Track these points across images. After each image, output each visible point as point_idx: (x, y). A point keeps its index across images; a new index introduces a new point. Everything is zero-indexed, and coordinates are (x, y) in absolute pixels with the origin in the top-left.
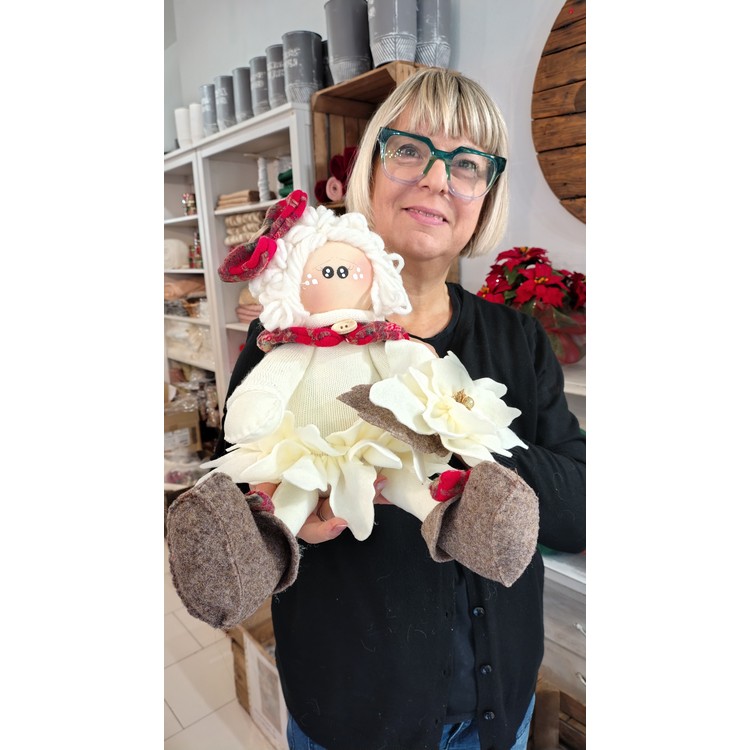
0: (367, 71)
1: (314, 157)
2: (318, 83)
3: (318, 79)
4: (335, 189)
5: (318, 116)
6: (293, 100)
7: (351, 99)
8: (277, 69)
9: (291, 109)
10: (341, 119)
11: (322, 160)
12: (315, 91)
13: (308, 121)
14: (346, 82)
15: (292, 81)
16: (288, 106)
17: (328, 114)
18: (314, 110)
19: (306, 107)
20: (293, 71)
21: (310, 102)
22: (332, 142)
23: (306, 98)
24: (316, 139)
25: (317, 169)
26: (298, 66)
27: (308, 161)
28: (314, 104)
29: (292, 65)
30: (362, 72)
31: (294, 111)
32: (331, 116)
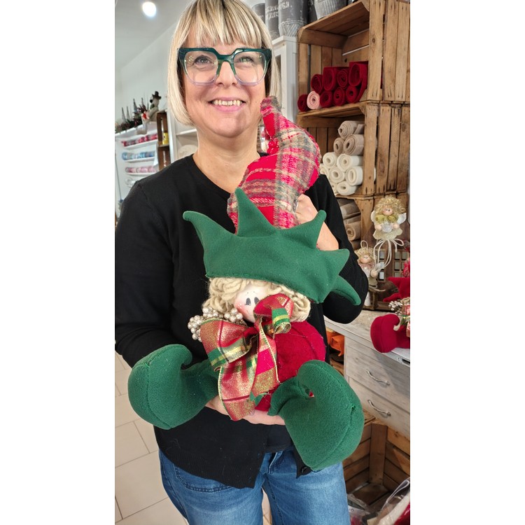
0: (344, 7)
1: (298, 78)
2: (304, 20)
3: (303, 17)
4: (314, 100)
5: (303, 46)
6: (284, 34)
7: (328, 32)
8: (272, 12)
9: (284, 41)
10: (319, 48)
11: (304, 80)
12: (302, 26)
13: (295, 50)
14: (327, 16)
15: (284, 19)
16: (281, 38)
17: (310, 45)
18: (299, 43)
19: (294, 39)
20: (285, 11)
21: (297, 35)
22: (312, 66)
23: (294, 32)
24: (301, 63)
25: (299, 86)
26: (290, 7)
27: (293, 81)
28: (300, 37)
29: (285, 7)
30: (340, 8)
31: (284, 43)
32: (312, 46)
